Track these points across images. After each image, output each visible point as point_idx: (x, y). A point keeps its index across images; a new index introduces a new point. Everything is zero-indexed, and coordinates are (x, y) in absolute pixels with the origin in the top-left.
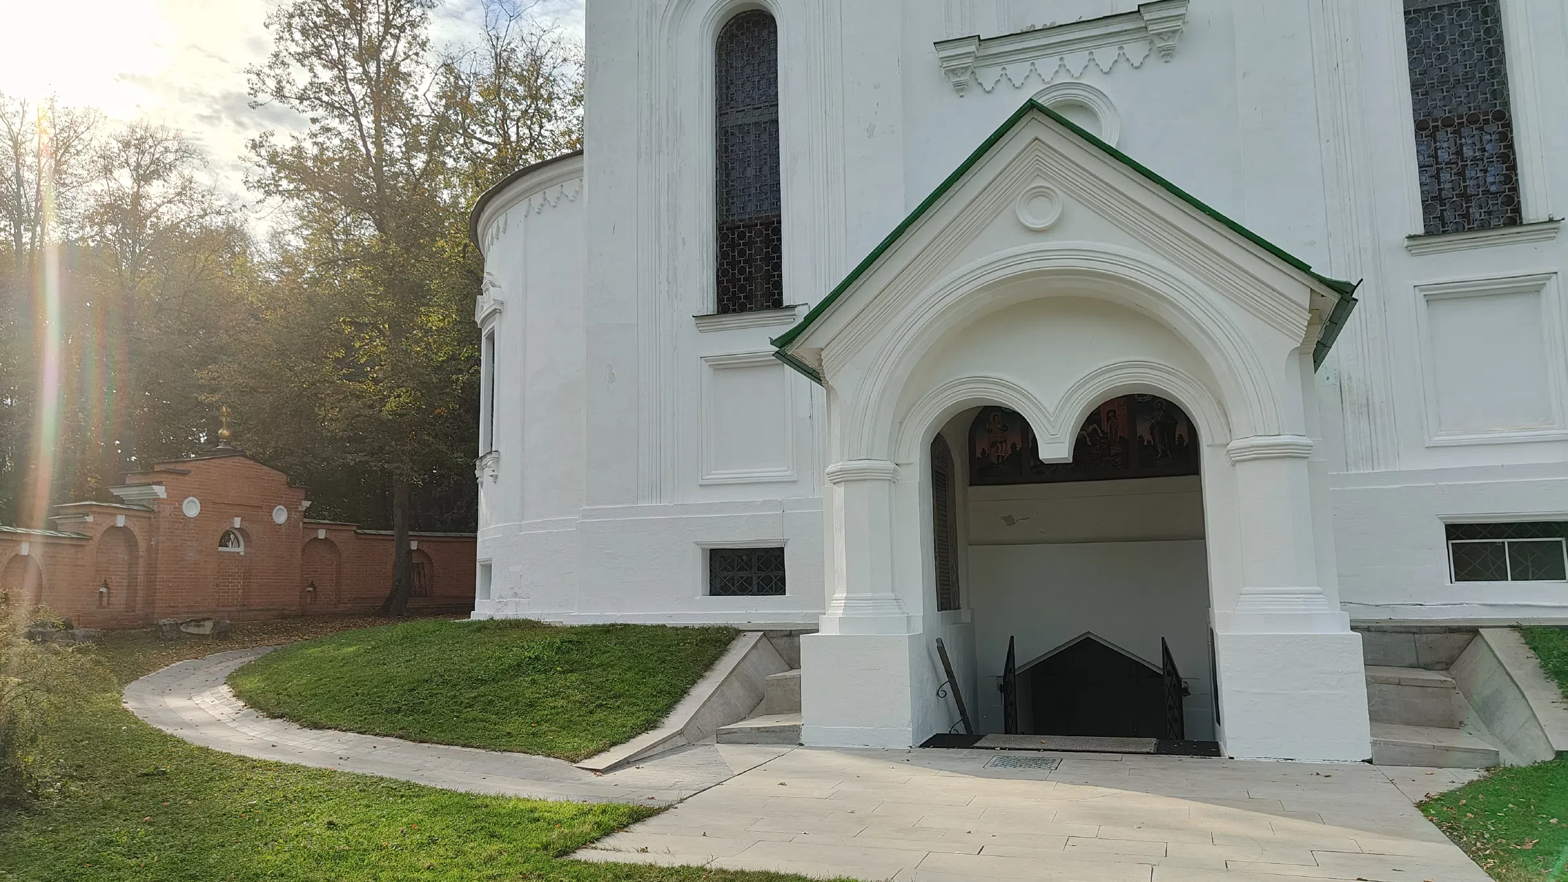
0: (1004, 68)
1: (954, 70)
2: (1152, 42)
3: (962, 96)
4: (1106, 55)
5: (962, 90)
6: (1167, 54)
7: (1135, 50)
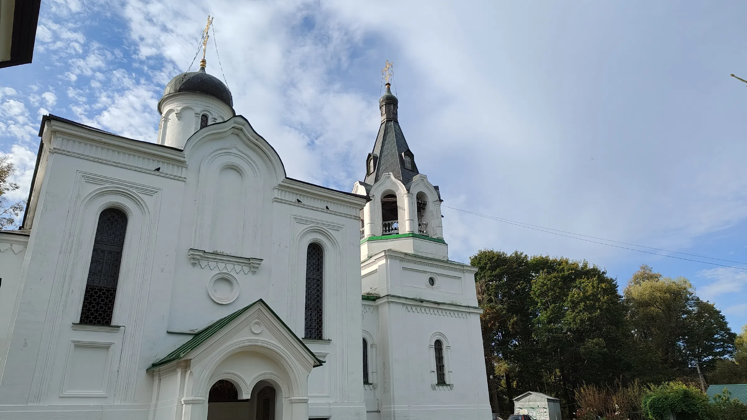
0: (208, 262)
1: (194, 258)
2: (250, 268)
3: (194, 267)
4: (238, 268)
5: (195, 265)
6: (254, 273)
7: (246, 269)
